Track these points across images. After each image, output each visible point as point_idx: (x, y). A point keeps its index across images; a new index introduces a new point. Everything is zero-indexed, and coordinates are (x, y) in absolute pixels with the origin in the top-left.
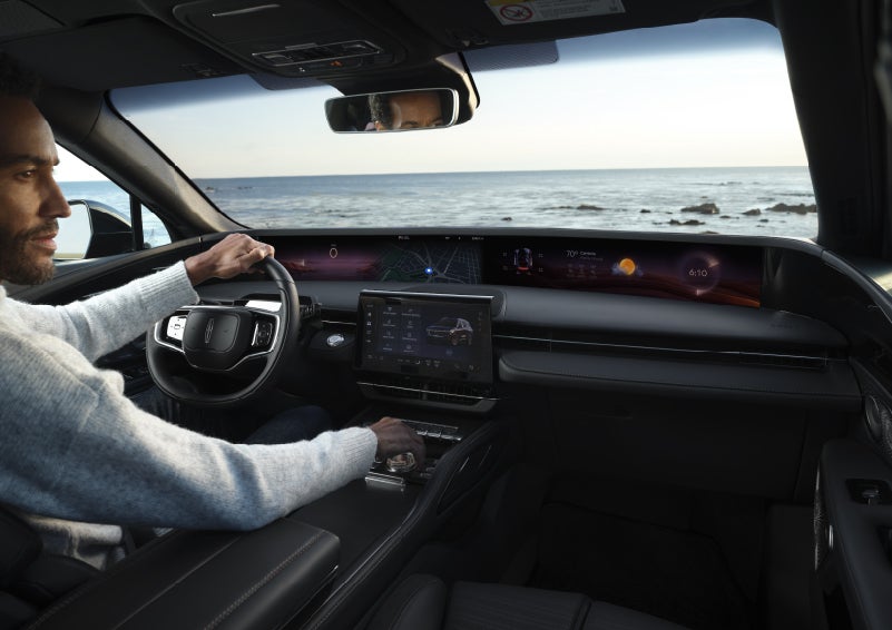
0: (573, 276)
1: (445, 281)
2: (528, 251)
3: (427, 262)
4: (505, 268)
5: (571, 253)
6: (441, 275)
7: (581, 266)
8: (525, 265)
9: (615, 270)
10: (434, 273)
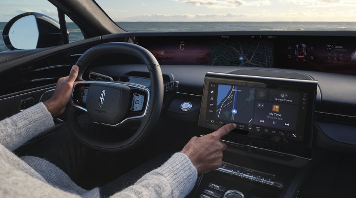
0: (331, 61)
1: (251, 66)
2: (304, 45)
3: (240, 52)
4: (290, 56)
5: (329, 47)
6: (249, 62)
7: (335, 55)
8: (302, 54)
9: (353, 57)
10: (245, 60)
